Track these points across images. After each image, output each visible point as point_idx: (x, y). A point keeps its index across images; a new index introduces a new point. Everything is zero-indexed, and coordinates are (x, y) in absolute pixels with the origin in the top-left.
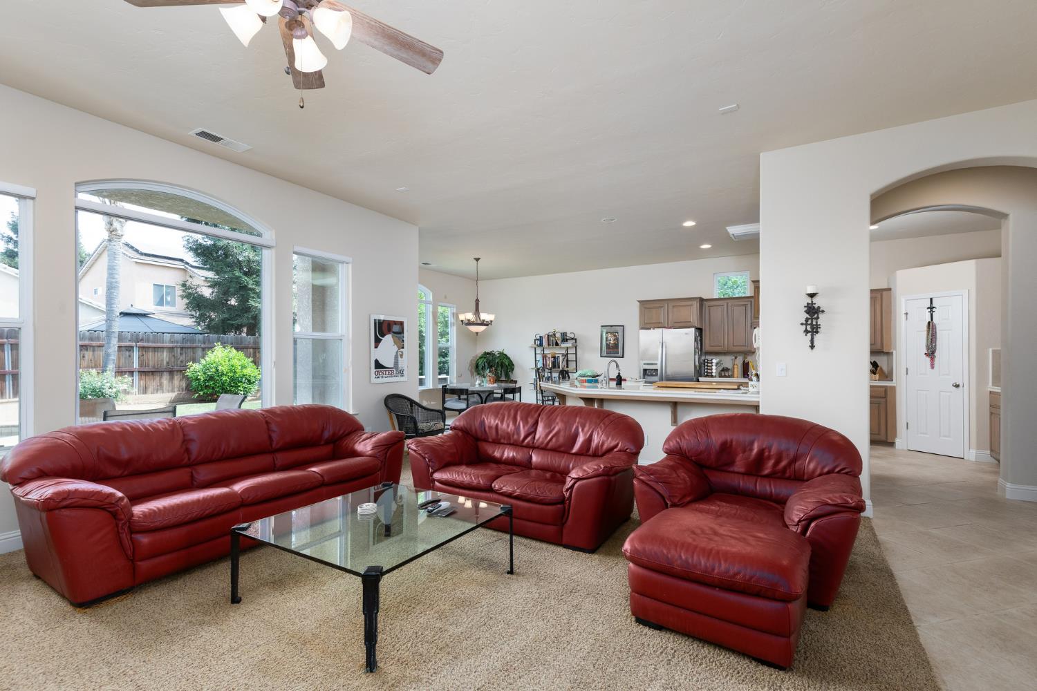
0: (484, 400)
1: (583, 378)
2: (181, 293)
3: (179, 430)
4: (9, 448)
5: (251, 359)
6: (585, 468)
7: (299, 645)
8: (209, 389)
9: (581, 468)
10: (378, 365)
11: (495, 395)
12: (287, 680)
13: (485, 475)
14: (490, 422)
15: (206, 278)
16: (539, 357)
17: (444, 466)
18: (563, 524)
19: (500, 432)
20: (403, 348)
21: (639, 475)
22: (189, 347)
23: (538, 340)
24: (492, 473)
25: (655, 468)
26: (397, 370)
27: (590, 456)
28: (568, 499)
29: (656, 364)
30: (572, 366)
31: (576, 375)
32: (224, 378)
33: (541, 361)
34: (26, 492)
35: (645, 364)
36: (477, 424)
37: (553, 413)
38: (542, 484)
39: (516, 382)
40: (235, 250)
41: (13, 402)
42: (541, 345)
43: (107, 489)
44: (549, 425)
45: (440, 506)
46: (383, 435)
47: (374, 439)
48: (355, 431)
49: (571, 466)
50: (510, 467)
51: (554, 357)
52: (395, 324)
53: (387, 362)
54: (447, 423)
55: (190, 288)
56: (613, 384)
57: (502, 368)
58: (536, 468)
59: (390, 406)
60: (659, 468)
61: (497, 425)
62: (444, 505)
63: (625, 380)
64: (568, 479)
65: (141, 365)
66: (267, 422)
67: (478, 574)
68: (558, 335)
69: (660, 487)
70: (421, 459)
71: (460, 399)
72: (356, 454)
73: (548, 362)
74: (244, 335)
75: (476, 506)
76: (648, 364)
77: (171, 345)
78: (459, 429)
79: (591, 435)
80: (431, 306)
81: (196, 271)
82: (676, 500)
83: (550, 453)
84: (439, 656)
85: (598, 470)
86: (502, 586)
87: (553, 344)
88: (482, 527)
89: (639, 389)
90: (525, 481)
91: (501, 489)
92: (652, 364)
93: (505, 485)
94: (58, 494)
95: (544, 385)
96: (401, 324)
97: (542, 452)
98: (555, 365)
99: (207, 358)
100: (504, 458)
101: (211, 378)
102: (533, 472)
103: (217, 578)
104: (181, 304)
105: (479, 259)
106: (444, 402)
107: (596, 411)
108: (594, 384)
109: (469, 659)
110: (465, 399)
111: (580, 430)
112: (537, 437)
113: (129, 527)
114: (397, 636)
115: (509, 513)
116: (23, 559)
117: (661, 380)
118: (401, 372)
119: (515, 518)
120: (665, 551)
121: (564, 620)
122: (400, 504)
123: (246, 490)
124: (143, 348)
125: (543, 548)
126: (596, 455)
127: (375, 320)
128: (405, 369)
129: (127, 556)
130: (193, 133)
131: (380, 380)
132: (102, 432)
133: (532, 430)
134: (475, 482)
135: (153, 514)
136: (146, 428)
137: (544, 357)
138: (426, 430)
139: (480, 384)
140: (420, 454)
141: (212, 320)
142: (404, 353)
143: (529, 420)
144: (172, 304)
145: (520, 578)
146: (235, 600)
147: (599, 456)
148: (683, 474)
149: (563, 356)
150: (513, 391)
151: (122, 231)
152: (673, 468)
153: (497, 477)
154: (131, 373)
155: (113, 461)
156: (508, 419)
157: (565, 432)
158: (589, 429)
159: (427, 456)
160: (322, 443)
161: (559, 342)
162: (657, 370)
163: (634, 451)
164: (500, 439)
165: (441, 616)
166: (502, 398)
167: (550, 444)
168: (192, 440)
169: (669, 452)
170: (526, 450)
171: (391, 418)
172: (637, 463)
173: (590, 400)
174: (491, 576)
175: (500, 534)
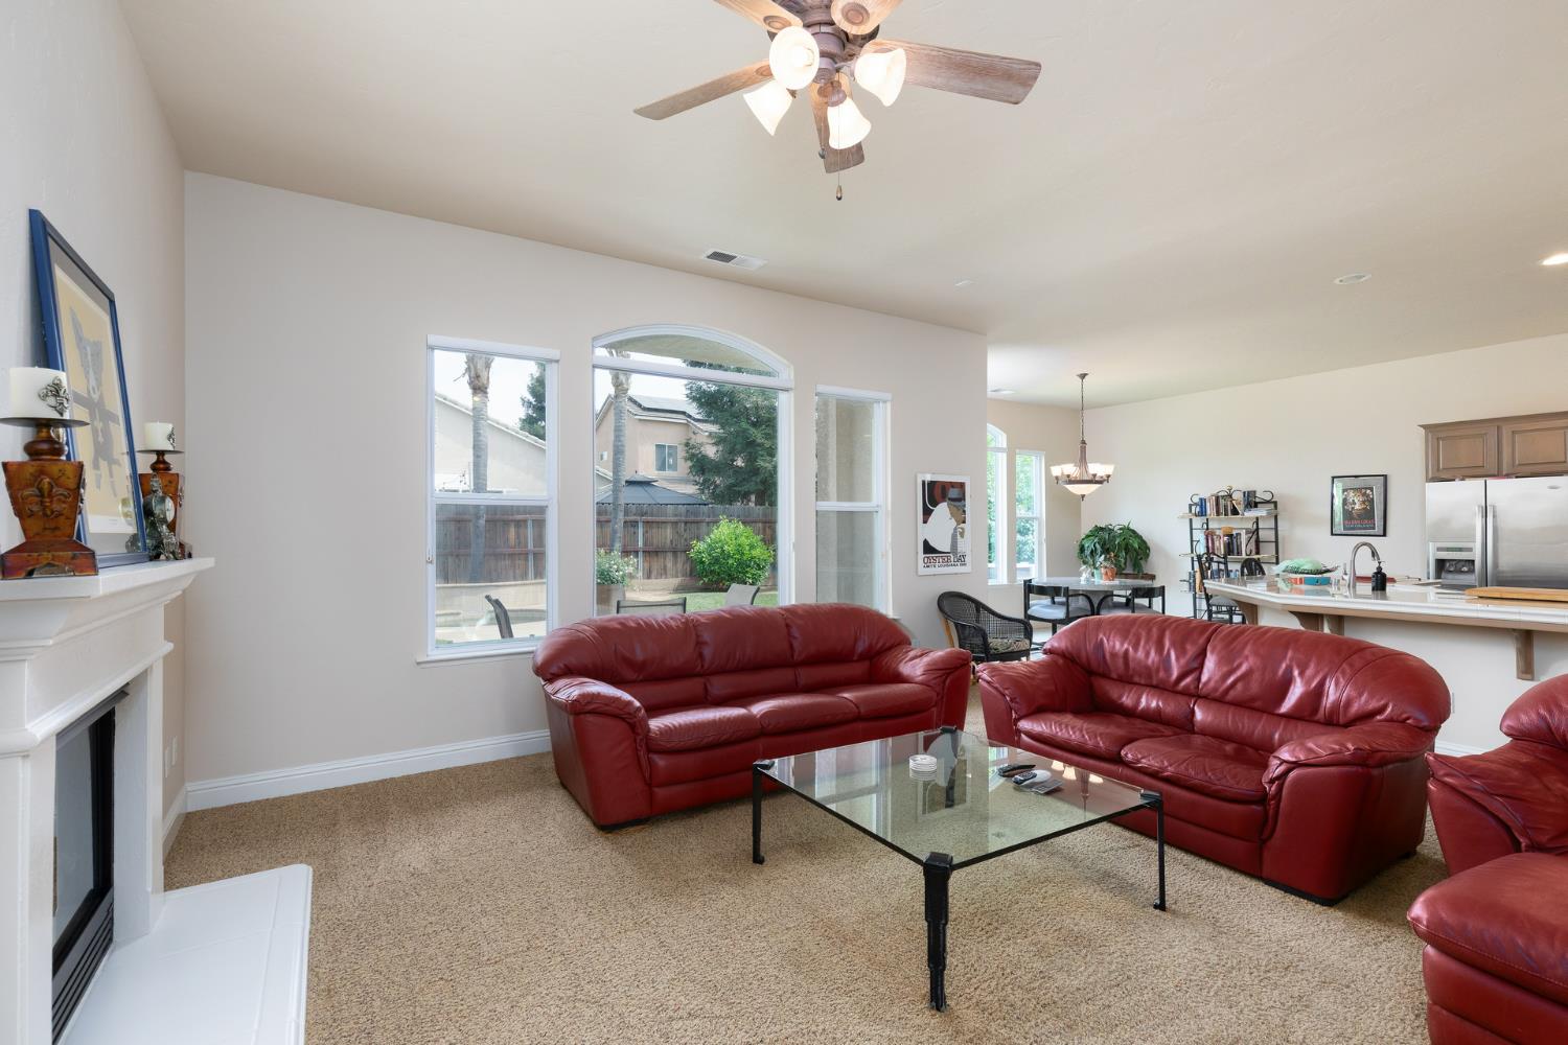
0: (1096, 606)
1: (1294, 576)
2: (684, 454)
3: (691, 628)
4: (539, 638)
5: (759, 538)
6: (1311, 745)
7: (838, 943)
8: (714, 575)
9: (1302, 745)
10: (928, 549)
11: (1116, 599)
12: (825, 986)
13: (1107, 734)
14: (1114, 646)
15: (710, 433)
16: (1199, 536)
17: (1035, 712)
18: (1264, 842)
19: (1131, 664)
20: (964, 522)
21: (1441, 772)
22: (692, 520)
23: (1196, 504)
24: (1120, 732)
25: (1483, 765)
26: (955, 556)
27: (1318, 722)
28: (1274, 797)
29: (1470, 550)
30: (1267, 553)
31: (1277, 569)
32: (730, 561)
33: (1203, 541)
34: (557, 689)
35: (1439, 549)
36: (1090, 647)
37: (1237, 637)
38: (1220, 764)
39: (1153, 577)
40: (742, 396)
41: (533, 584)
42: (1202, 513)
43: (626, 697)
44: (1229, 660)
45: (1035, 776)
46: (940, 653)
47: (926, 659)
48: (899, 644)
49: (1277, 736)
50: (1152, 725)
51: (1231, 536)
52: (953, 487)
53: (942, 543)
54: (1034, 640)
55: (694, 447)
56: (1366, 588)
57: (1126, 554)
58: (1203, 733)
59: (946, 609)
60: (1493, 766)
61: (1127, 651)
62: (1041, 774)
63: (1393, 580)
64: (1274, 762)
65: (645, 544)
66: (787, 626)
67: (1098, 896)
68: (1238, 496)
69: (1497, 805)
70: (1000, 697)
71: (1054, 602)
72: (899, 678)
73: (1217, 544)
74: (752, 504)
75: (1084, 781)
76: (1448, 549)
77: (676, 519)
78: (1058, 654)
79: (1321, 684)
80: (1005, 455)
81: (699, 425)
82: (1544, 839)
83: (1232, 708)
84: (1044, 1017)
85: (1340, 752)
86: (1146, 928)
87: (1226, 510)
88: (1110, 822)
89: (1425, 600)
90: (1183, 754)
91: (1138, 761)
92: (1460, 550)
93: (1143, 754)
94: (583, 696)
95: (1210, 584)
96: (962, 486)
97: (1214, 706)
98: (1231, 548)
99: (712, 536)
100: (1140, 708)
101: (716, 561)
102: (1198, 740)
103: (734, 824)
104: (684, 467)
105: (1086, 375)
106: (1027, 606)
107: (1328, 640)
108: (1322, 587)
109: (1093, 1035)
110: (1061, 604)
111: (1296, 673)
112: (1204, 678)
113: (647, 744)
114: (972, 965)
115: (1156, 805)
116: (550, 763)
117: (1485, 582)
118: (961, 559)
119: (1168, 815)
120: (1520, 942)
121: (1275, 1018)
122: (963, 758)
123: (767, 715)
124: (646, 523)
125: (1221, 877)
126: (1335, 721)
127: (924, 482)
128: (968, 553)
129: (645, 781)
130: (703, 257)
131: (931, 571)
132: (619, 626)
133: (1195, 665)
134: (1090, 743)
135: (668, 732)
136: (659, 625)
137: (1209, 535)
138: (1001, 650)
139: (1087, 580)
140: (996, 688)
141: (716, 486)
142: (966, 530)
143: (1188, 647)
144: (674, 467)
145: (1179, 921)
146: (758, 859)
147: (1338, 725)
148: (1559, 785)
149: (1247, 533)
150: (1149, 593)
151: (628, 384)
152: (1528, 769)
153: (1130, 741)
154: (636, 553)
155: (630, 663)
156: (1147, 642)
157: (1263, 674)
158: (1317, 673)
159: (1007, 692)
160: (855, 658)
161: (1240, 508)
162: (1473, 561)
163: (1426, 723)
164: (1132, 676)
165: (1041, 952)
166: (1129, 604)
167: (1232, 694)
168: (705, 643)
169: (1519, 736)
170: (1182, 700)
171: (948, 628)
172: (1432, 749)
173: (1310, 618)
174: (1122, 906)
175: (1137, 838)
